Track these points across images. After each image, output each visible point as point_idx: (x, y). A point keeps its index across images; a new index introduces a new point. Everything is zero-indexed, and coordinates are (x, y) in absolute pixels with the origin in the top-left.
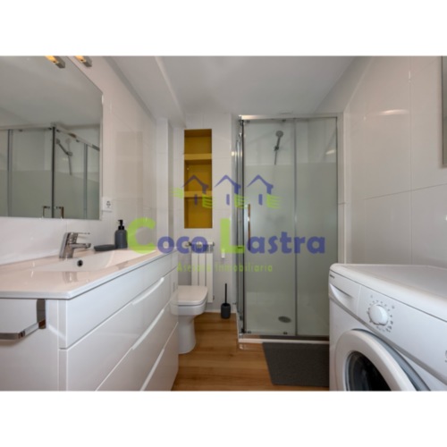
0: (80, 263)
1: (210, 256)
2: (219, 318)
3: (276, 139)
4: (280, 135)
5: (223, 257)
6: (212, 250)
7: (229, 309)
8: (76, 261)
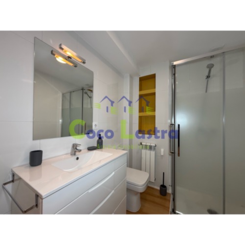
0: (78, 159)
1: (153, 153)
2: (158, 194)
3: (208, 70)
4: (210, 67)
5: (162, 154)
6: (154, 149)
7: (166, 190)
8: (76, 157)
